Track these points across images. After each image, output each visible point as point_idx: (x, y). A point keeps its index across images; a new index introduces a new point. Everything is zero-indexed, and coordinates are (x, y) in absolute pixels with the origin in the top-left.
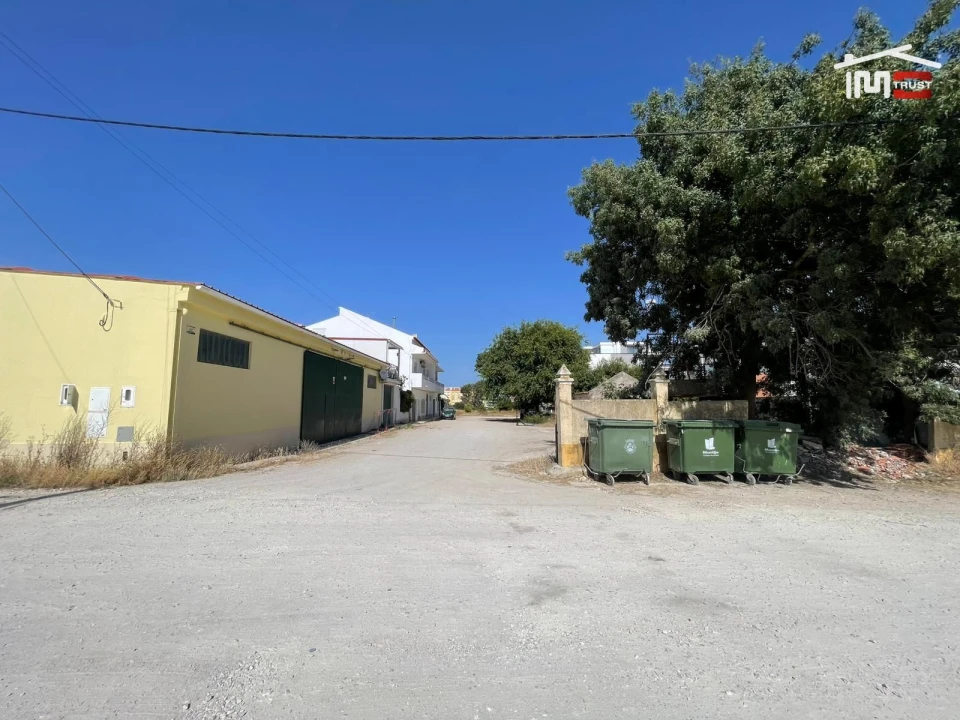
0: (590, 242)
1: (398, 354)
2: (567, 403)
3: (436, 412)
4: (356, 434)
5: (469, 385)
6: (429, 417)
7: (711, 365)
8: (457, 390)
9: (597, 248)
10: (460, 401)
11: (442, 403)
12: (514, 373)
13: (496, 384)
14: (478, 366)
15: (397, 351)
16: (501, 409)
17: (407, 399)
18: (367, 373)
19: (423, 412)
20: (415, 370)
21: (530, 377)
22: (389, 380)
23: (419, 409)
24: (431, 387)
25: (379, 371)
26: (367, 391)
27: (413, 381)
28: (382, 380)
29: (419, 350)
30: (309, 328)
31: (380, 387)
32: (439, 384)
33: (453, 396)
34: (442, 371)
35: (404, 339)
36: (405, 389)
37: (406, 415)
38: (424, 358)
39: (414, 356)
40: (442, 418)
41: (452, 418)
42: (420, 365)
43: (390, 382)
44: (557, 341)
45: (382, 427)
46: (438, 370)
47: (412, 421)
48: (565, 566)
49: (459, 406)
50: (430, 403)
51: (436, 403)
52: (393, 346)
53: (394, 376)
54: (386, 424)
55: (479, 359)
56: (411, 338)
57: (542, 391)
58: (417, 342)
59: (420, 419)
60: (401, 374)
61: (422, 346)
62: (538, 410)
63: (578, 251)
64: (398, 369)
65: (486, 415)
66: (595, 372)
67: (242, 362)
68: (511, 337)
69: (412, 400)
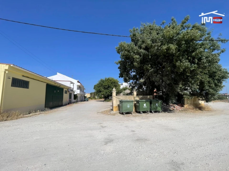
0: (120, 60)
1: (73, 85)
2: (114, 96)
3: (84, 99)
4: (62, 105)
5: (92, 93)
6: (82, 101)
7: (145, 88)
8: (89, 94)
9: (122, 61)
10: (90, 96)
11: (85, 97)
12: (103, 90)
13: (99, 92)
14: (94, 88)
15: (73, 84)
16: (100, 98)
17: (76, 97)
18: (64, 90)
19: (80, 99)
20: (78, 89)
21: (107, 91)
22: (71, 91)
23: (79, 99)
24: (82, 93)
25: (68, 89)
26: (64, 94)
27: (77, 92)
28: (69, 92)
29: (79, 84)
30: (48, 78)
31: (68, 93)
32: (84, 92)
33: (88, 95)
34: (85, 89)
35: (75, 81)
36: (75, 94)
37: (75, 100)
38: (80, 86)
39: (78, 85)
40: (85, 101)
41: (88, 101)
42: (79, 88)
43: (71, 92)
44: (113, 82)
45: (69, 104)
46: (84, 89)
47: (77, 102)
48: (113, 135)
49: (89, 98)
50: (82, 97)
51: (83, 97)
52: (72, 83)
53: (72, 90)
54: (70, 103)
55: (95, 86)
56: (77, 81)
57: (110, 94)
58: (78, 82)
59: (79, 101)
60: (74, 90)
61: (80, 83)
62: (108, 98)
63: (117, 61)
64: (73, 89)
65: (96, 100)
66: (122, 89)
67: (26, 87)
68: (102, 81)
69: (77, 97)
